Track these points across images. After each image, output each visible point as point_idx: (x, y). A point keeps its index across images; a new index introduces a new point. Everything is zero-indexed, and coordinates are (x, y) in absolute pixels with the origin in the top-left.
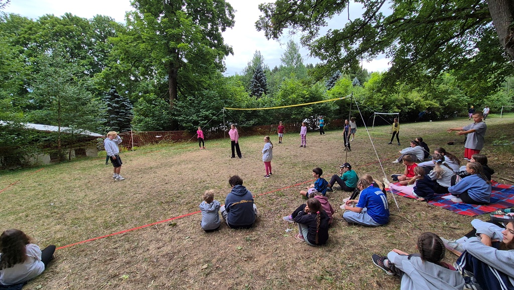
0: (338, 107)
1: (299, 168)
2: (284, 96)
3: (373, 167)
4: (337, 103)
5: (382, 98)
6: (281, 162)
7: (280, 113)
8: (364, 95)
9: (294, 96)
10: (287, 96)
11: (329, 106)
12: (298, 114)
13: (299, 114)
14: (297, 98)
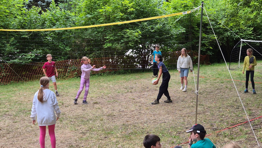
0: (183, 30)
1: (118, 137)
2: (91, 8)
3: (241, 130)
4: (181, 22)
5: (252, 16)
6: (84, 128)
7: (83, 39)
8: (224, 10)
9: (109, 8)
10: (96, 9)
11: (167, 27)
12: (115, 40)
13: (118, 41)
14: (113, 12)
